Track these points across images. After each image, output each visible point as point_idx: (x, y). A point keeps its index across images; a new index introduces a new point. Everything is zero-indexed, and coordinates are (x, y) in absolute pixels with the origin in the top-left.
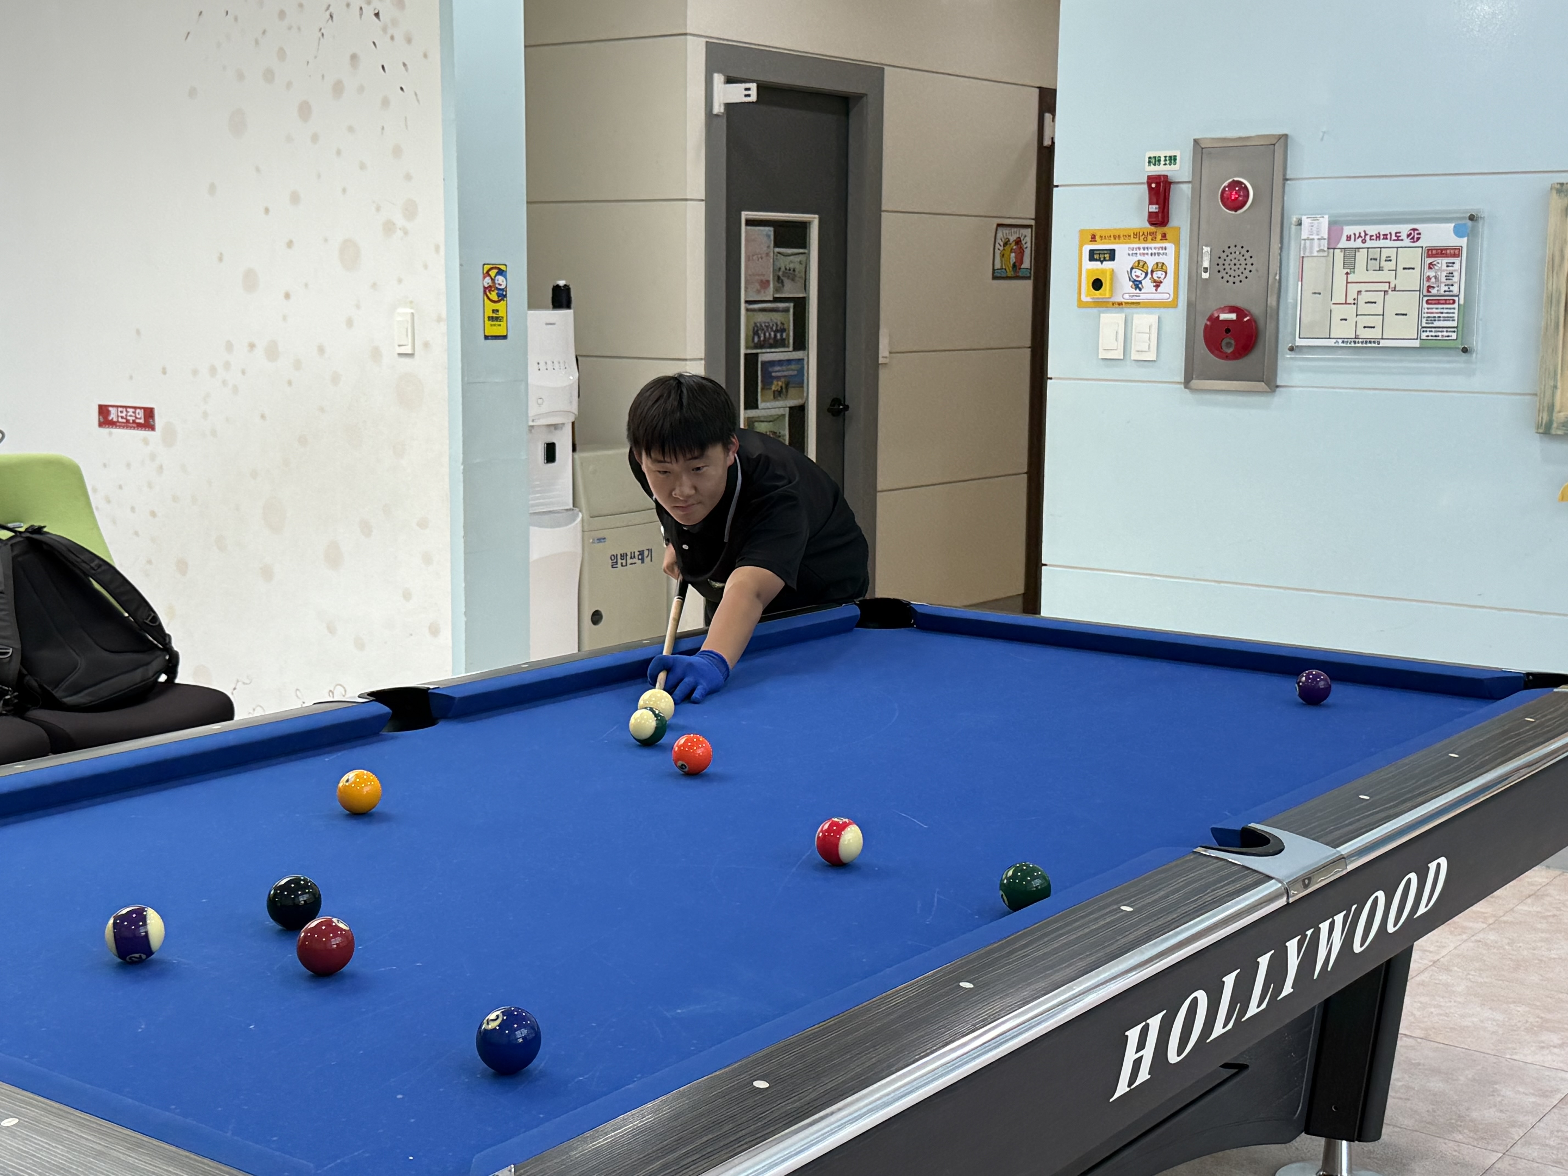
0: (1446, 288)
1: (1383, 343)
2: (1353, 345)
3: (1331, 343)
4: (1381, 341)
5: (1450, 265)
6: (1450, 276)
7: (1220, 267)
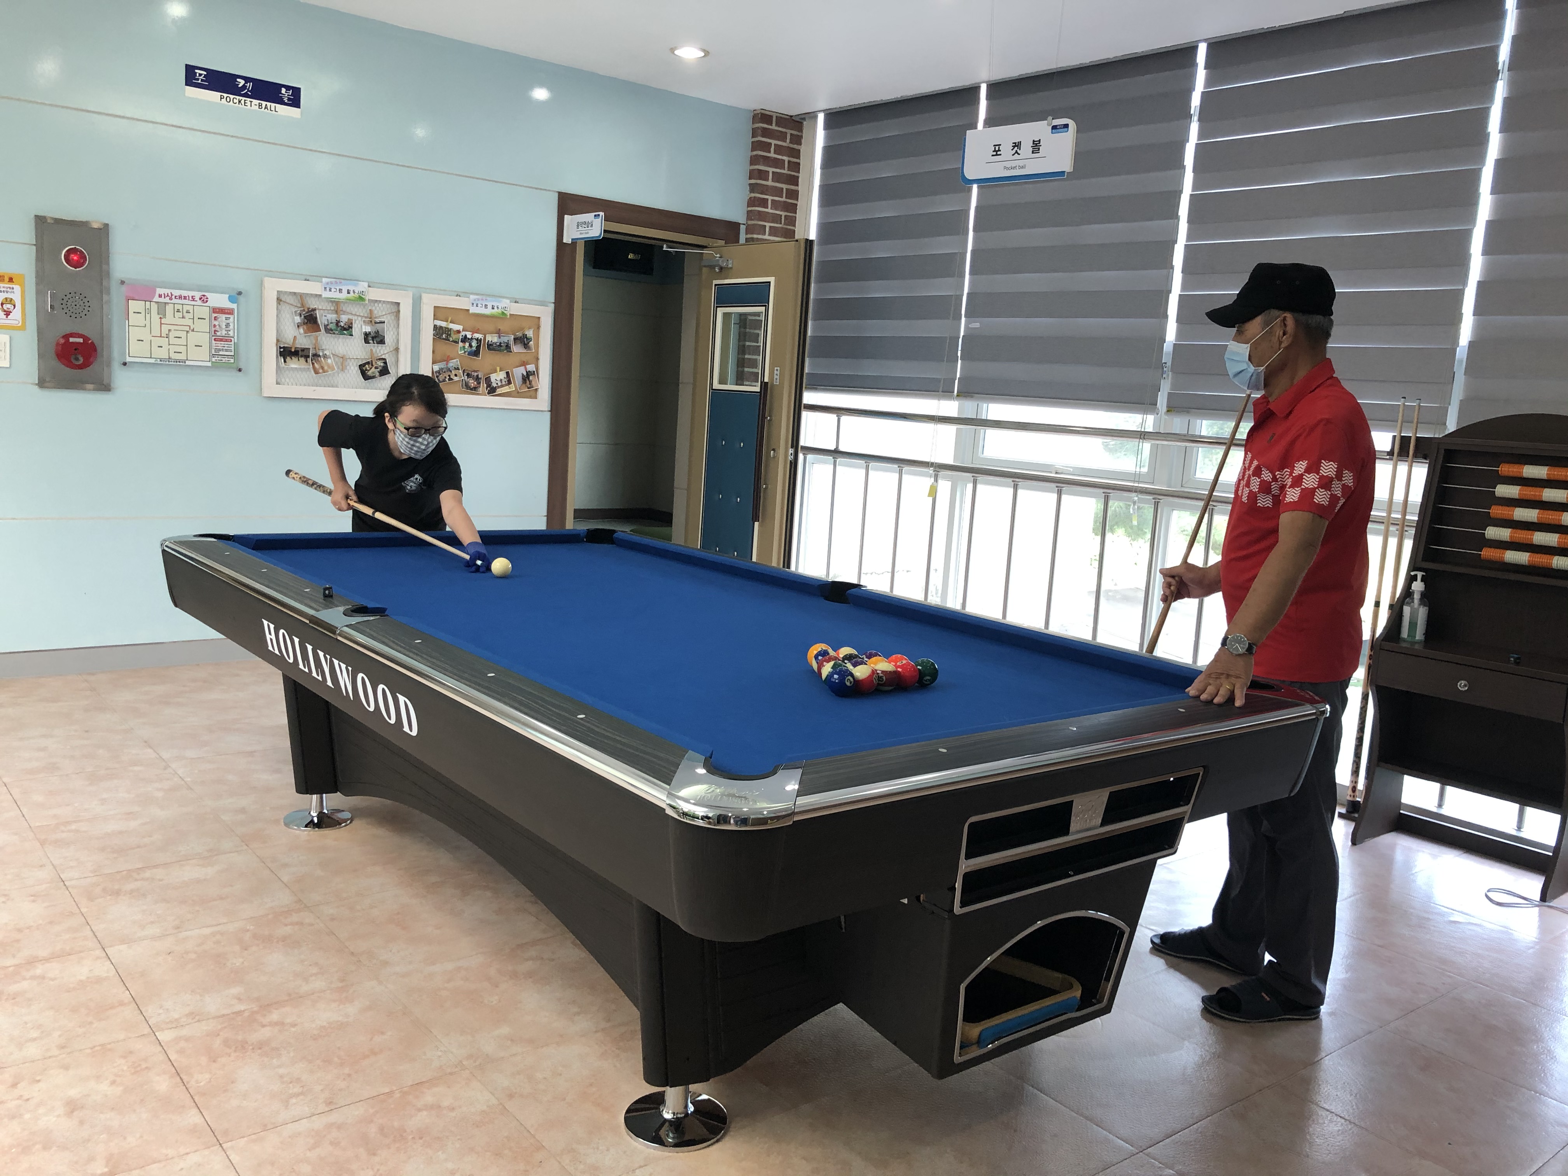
0: (226, 332)
1: (188, 363)
2: (167, 363)
3: (152, 361)
4: (187, 361)
5: (227, 319)
6: (227, 325)
7: (63, 306)
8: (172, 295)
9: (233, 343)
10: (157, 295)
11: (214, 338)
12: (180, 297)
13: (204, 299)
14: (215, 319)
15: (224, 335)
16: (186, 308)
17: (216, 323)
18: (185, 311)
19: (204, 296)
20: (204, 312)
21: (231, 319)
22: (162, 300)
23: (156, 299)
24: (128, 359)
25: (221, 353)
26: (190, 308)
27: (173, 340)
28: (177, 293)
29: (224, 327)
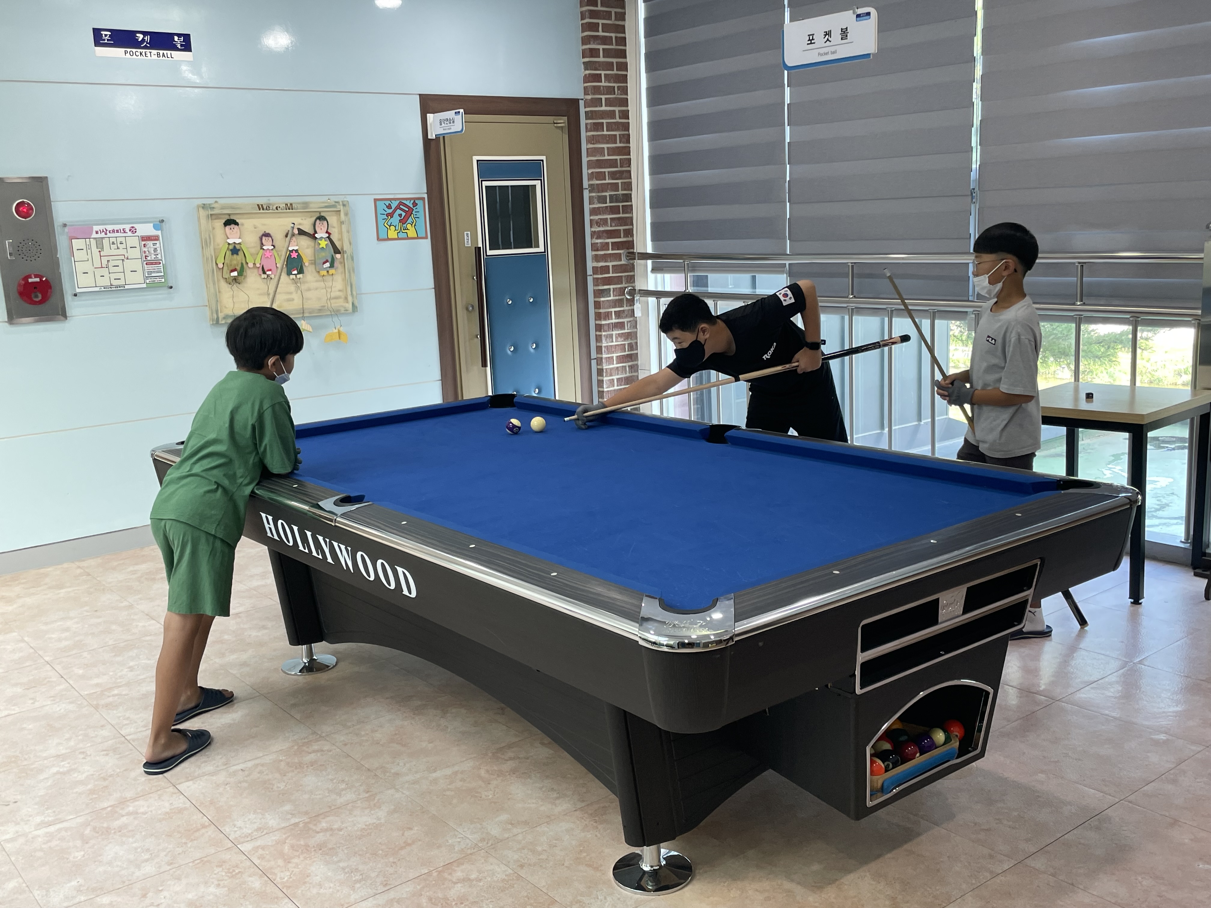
0: (155, 257)
1: (127, 287)
2: (110, 289)
3: (97, 289)
4: (126, 286)
5: (154, 244)
6: (155, 250)
7: (20, 252)
8: (106, 230)
9: (161, 265)
10: (94, 232)
11: (145, 262)
12: (113, 231)
13: (133, 230)
14: (144, 247)
15: (153, 259)
16: (119, 240)
17: (146, 249)
18: (118, 243)
19: (133, 227)
20: (134, 241)
21: (158, 245)
22: (99, 235)
23: (94, 235)
24: (78, 290)
25: (153, 275)
26: (123, 240)
27: (112, 269)
28: (110, 228)
29: (153, 252)
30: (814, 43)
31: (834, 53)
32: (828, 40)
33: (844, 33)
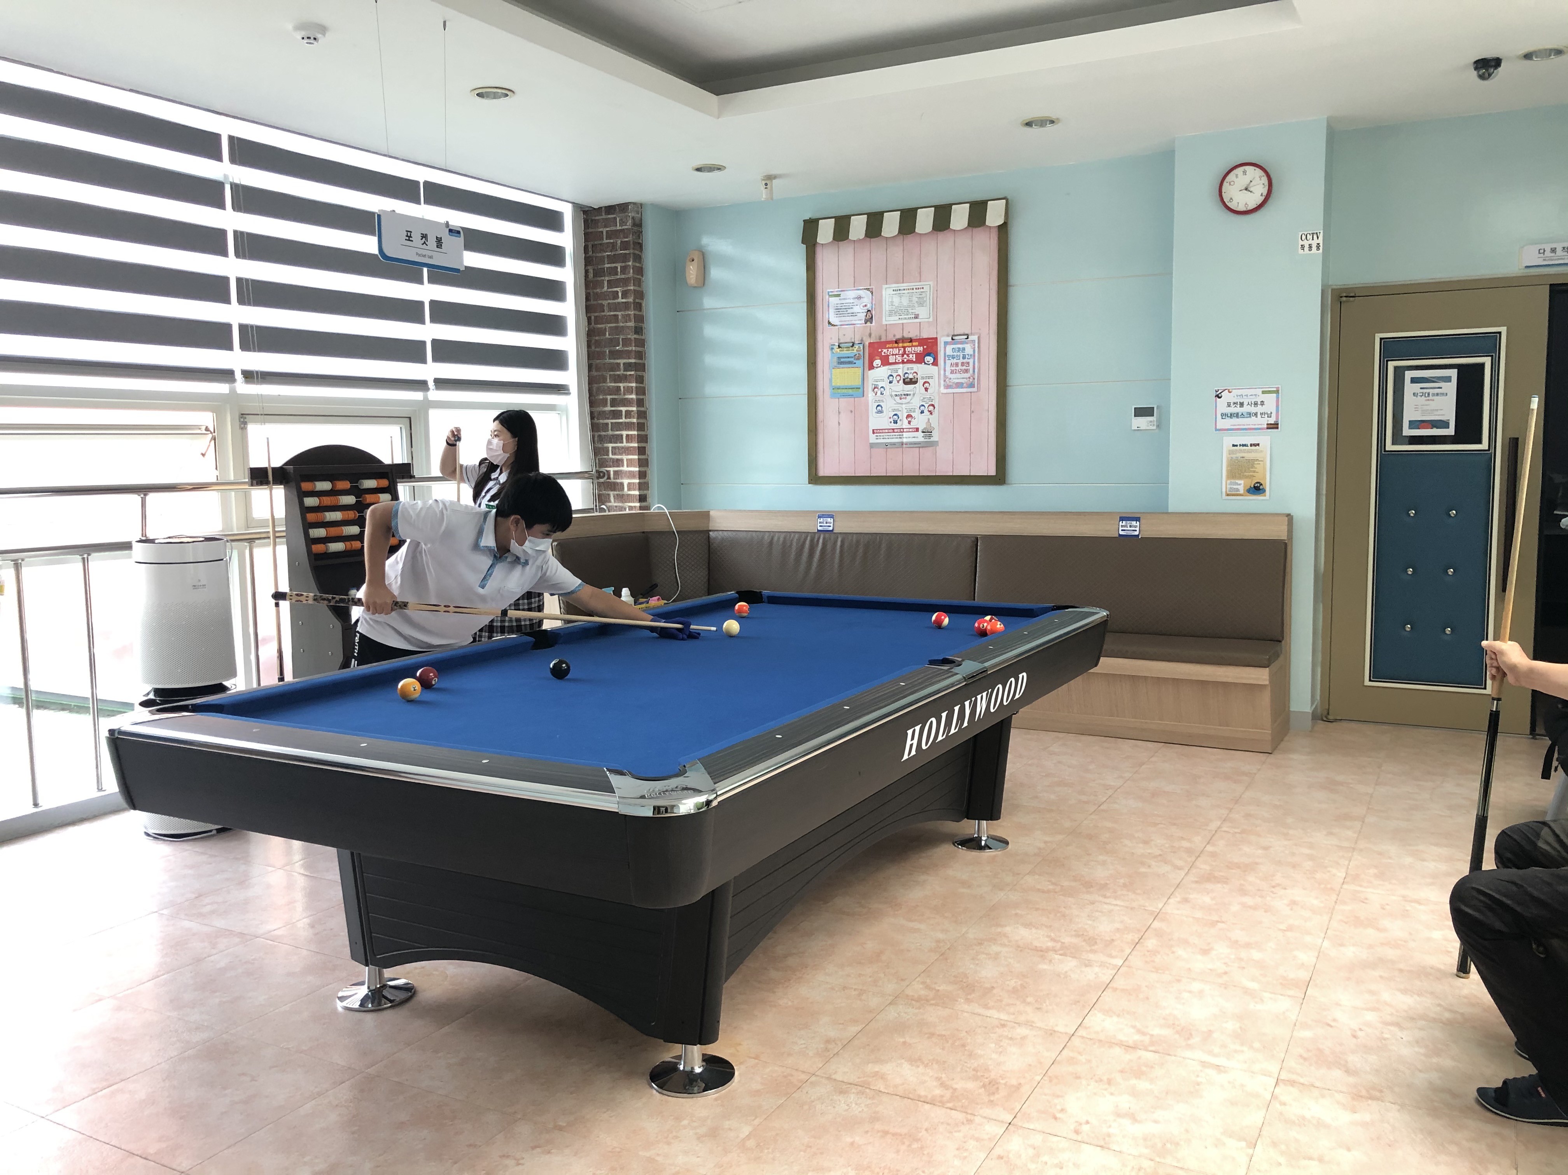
30: (412, 241)
31: (431, 257)
32: (425, 243)
33: (439, 242)
